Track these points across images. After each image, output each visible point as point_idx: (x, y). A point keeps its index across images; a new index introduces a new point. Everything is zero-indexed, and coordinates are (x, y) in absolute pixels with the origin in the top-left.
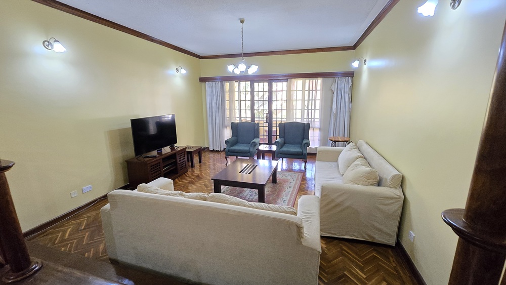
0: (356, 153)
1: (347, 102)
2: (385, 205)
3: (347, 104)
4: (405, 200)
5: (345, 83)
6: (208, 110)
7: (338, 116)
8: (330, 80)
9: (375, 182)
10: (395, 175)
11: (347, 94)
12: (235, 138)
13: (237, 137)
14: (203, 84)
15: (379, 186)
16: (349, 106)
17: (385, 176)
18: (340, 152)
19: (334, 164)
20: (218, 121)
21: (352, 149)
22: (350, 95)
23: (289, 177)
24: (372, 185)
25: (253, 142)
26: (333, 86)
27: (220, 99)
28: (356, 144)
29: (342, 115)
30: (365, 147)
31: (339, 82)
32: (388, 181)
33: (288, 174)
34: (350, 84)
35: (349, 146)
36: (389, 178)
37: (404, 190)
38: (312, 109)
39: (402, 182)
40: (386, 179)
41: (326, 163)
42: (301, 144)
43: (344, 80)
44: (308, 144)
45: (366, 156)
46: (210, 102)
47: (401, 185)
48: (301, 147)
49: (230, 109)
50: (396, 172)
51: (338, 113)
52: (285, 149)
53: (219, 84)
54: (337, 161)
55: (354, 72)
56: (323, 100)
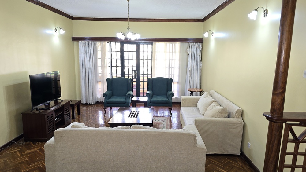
0: (211, 99)
1: (198, 62)
2: (234, 128)
3: (198, 64)
4: (244, 125)
5: (197, 47)
6: (81, 66)
7: (193, 72)
8: (185, 44)
9: (226, 115)
10: (238, 110)
11: (199, 56)
12: (110, 92)
13: (112, 90)
14: (75, 43)
15: (228, 117)
16: (200, 65)
17: (232, 111)
18: (198, 100)
19: (194, 108)
20: (90, 77)
21: (207, 96)
22: (201, 56)
23: (160, 121)
24: (225, 117)
25: (128, 95)
26: (188, 49)
27: (92, 56)
28: (209, 93)
29: (195, 72)
30: (216, 95)
31: (193, 46)
32: (234, 113)
33: (159, 119)
34: (201, 48)
35: (204, 95)
36: (235, 112)
37: (243, 119)
38: (172, 67)
39: (242, 114)
40: (233, 113)
41: (189, 107)
42: (167, 95)
43: (196, 45)
44: (173, 95)
45: (218, 101)
46: (83, 59)
47: (241, 116)
48: (167, 98)
49: (103, 66)
50: (238, 108)
51: (193, 70)
52: (154, 99)
53: (91, 43)
54: (196, 106)
55: (203, 39)
56: (181, 60)
